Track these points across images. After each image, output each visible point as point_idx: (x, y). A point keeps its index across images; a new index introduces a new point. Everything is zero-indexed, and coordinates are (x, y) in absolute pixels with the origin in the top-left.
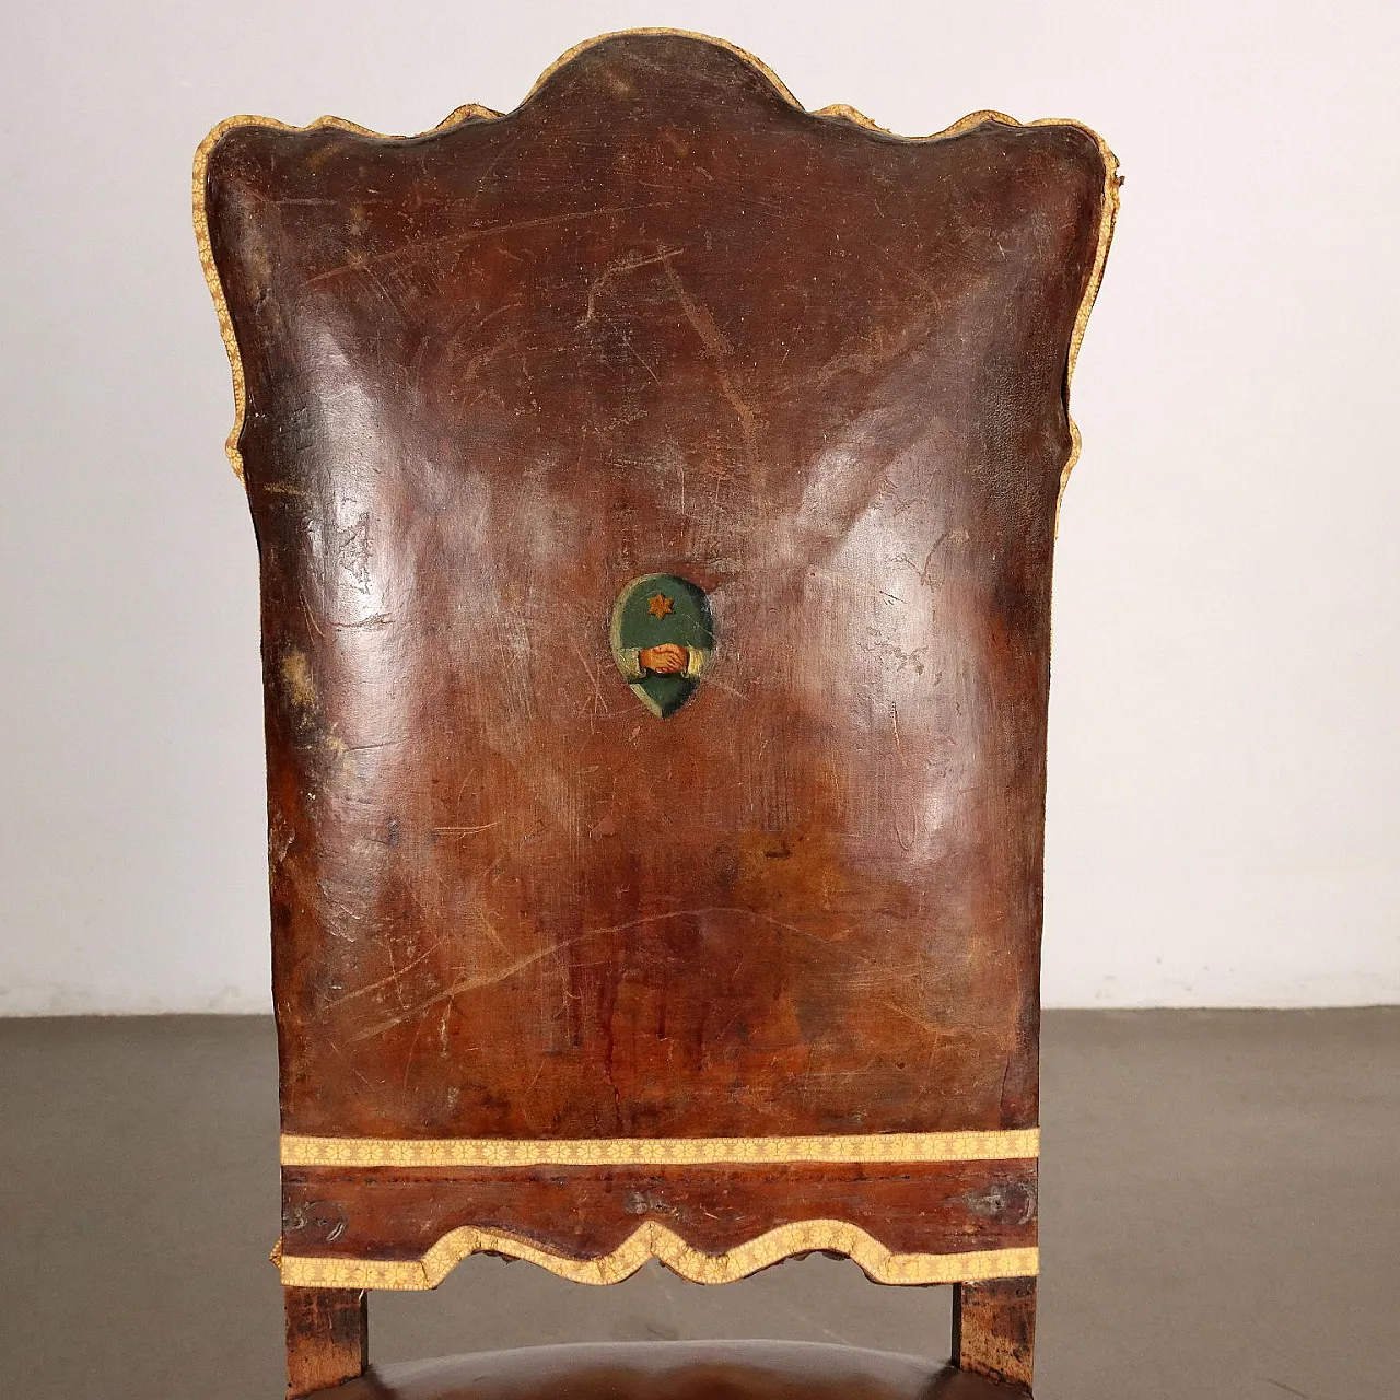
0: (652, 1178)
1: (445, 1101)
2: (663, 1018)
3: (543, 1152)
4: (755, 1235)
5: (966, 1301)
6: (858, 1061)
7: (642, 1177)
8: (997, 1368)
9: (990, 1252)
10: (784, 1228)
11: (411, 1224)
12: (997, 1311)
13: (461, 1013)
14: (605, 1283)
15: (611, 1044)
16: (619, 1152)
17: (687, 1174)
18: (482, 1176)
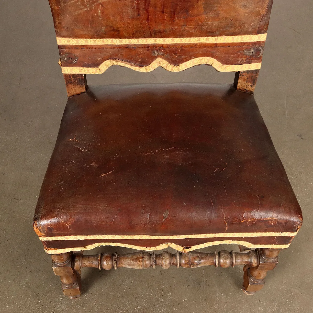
0: (160, 47)
1: (101, 30)
2: (163, 9)
3: (130, 41)
4: (187, 61)
5: (241, 75)
6: (220, 19)
7: (157, 47)
8: (246, 89)
9: (248, 64)
10: (195, 59)
11: (95, 59)
12: (248, 77)
13: (104, 7)
14: (147, 72)
15: (148, 15)
16: (151, 41)
17: (169, 46)
18: (113, 47)
